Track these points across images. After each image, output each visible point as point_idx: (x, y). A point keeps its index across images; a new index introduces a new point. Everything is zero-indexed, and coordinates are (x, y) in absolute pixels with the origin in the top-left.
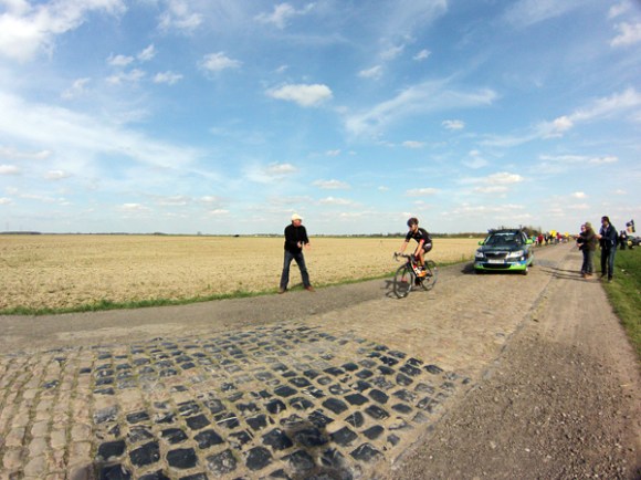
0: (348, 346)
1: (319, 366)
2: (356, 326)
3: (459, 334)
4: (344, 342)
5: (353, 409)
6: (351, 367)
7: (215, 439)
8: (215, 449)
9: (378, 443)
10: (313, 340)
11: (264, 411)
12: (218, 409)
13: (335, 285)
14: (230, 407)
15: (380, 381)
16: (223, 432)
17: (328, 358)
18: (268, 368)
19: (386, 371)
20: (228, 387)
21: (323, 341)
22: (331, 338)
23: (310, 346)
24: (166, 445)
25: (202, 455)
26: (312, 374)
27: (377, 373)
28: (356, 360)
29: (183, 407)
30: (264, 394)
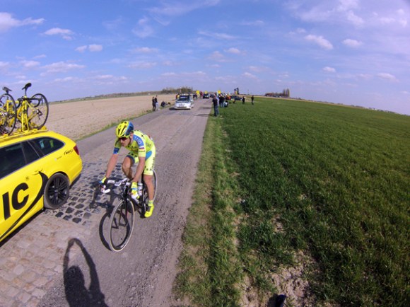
0: (102, 165)
2: (101, 157)
4: (100, 164)
7: (83, 200)
8: (85, 201)
12: (77, 194)
13: (79, 140)
14: (80, 192)
15: (117, 173)
16: (84, 197)
17: (98, 170)
21: (92, 166)
22: (95, 164)
24: (71, 206)
25: (84, 203)
26: (97, 176)
27: (116, 171)
30: (86, 186)
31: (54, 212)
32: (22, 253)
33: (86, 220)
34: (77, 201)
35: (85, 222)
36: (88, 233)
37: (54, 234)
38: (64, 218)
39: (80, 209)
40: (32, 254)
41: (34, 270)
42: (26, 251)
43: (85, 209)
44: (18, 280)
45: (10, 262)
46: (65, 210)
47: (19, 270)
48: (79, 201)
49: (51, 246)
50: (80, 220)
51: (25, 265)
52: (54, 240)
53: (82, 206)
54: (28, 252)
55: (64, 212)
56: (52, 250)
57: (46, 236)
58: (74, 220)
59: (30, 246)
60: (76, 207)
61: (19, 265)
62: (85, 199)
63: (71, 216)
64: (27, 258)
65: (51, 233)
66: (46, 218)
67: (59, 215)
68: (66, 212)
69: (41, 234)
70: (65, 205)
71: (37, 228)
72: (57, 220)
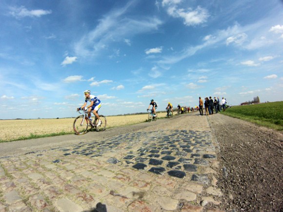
1: (165, 136)
6: (175, 134)
10: (150, 133)
11: (170, 144)
16: (167, 150)
18: (149, 138)
19: (187, 133)
20: (145, 144)
23: (152, 134)
25: (172, 155)
29: (141, 150)
31: (128, 163)
33: (193, 173)
34: (159, 154)
37: (141, 195)
39: (172, 161)
55: (146, 163)
58: (172, 174)
60: (163, 159)
65: (134, 194)
66: (116, 169)
67: (140, 166)
68: (150, 163)
69: (112, 193)
70: (143, 157)
71: (101, 180)
72: (138, 172)
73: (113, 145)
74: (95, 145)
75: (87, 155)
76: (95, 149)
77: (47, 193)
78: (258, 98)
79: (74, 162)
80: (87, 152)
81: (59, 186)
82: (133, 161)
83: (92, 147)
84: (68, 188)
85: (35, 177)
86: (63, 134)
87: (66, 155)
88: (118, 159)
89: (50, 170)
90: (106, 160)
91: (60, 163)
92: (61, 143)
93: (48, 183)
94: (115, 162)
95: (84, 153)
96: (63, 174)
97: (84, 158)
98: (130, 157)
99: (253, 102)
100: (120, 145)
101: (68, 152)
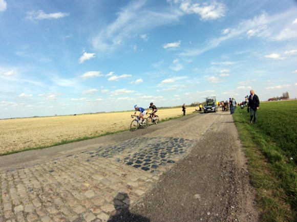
1: (159, 143)
2: (160, 135)
3: (191, 133)
4: (160, 138)
5: (174, 148)
6: (167, 142)
7: (150, 157)
9: (183, 151)
10: (151, 139)
11: (155, 151)
12: (144, 153)
14: (147, 152)
18: (146, 145)
19: (176, 141)
20: (141, 150)
21: (154, 139)
23: (152, 140)
28: (167, 141)
29: (135, 154)
30: (152, 149)
31: (125, 161)
32: (95, 182)
33: (154, 169)
34: (144, 157)
35: (153, 171)
36: (156, 178)
37: (125, 175)
38: (134, 166)
39: (148, 162)
40: (104, 185)
41: (104, 197)
42: (99, 182)
43: (152, 163)
44: (87, 201)
45: (84, 186)
46: (135, 161)
47: (90, 194)
48: (146, 157)
49: (122, 183)
50: (149, 169)
51: (96, 192)
52: (124, 179)
53: (150, 160)
54: (101, 183)
55: (134, 162)
56: (123, 186)
57: (118, 175)
58: (143, 168)
59: (103, 179)
60: (144, 160)
61: (90, 191)
62: (152, 157)
63: (140, 166)
64: (99, 187)
65: (122, 174)
66: (118, 164)
67: (130, 164)
68: (136, 163)
69: (114, 174)
70: (134, 159)
71: (110, 169)
72: (127, 166)
73: (121, 149)
74: (110, 149)
75: (104, 157)
76: (109, 153)
77: (89, 174)
78: (287, 94)
79: (97, 161)
80: (105, 155)
81: (93, 171)
82: (128, 161)
83: (108, 151)
84: (96, 172)
85: (81, 169)
86: (86, 138)
87: (92, 156)
88: (121, 159)
89: (86, 165)
90: (114, 159)
91: (91, 162)
92: (86, 147)
93: (88, 170)
94: (119, 161)
95: (103, 155)
96: (93, 167)
97: (102, 158)
98: (127, 158)
99: (281, 98)
100: (125, 150)
101: (93, 155)
